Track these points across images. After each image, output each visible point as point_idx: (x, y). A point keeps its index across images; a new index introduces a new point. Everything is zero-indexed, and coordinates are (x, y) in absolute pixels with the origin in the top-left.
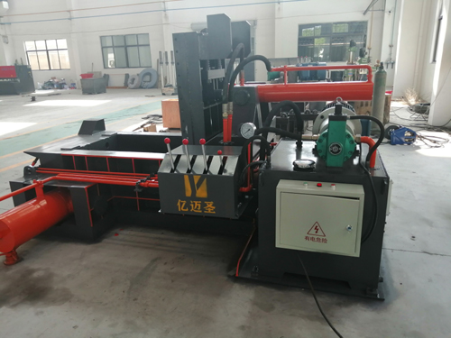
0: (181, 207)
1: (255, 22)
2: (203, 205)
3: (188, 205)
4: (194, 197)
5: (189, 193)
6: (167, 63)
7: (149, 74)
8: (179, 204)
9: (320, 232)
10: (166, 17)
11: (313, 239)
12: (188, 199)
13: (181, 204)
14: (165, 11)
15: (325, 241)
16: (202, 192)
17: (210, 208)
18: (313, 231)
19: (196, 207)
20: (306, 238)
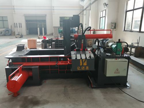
0: (79, 69)
1: (46, 15)
2: (85, 67)
3: (81, 68)
4: (83, 65)
5: (81, 65)
6: (17, 27)
7: (8, 31)
8: (78, 68)
9: (118, 71)
10: (14, 11)
11: (116, 73)
12: (81, 66)
13: (79, 68)
14: (14, 9)
15: (119, 73)
16: (85, 64)
17: (87, 68)
18: (116, 71)
19: (83, 69)
20: (115, 73)
